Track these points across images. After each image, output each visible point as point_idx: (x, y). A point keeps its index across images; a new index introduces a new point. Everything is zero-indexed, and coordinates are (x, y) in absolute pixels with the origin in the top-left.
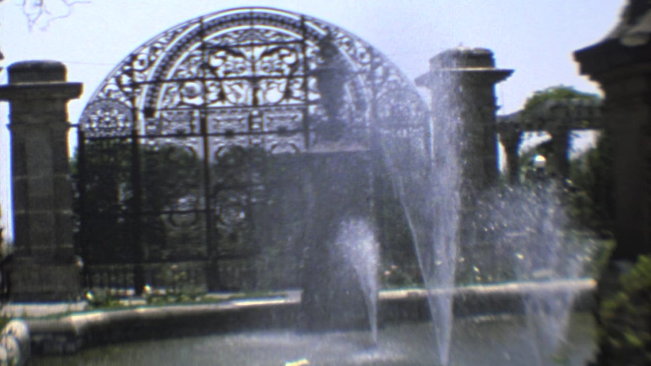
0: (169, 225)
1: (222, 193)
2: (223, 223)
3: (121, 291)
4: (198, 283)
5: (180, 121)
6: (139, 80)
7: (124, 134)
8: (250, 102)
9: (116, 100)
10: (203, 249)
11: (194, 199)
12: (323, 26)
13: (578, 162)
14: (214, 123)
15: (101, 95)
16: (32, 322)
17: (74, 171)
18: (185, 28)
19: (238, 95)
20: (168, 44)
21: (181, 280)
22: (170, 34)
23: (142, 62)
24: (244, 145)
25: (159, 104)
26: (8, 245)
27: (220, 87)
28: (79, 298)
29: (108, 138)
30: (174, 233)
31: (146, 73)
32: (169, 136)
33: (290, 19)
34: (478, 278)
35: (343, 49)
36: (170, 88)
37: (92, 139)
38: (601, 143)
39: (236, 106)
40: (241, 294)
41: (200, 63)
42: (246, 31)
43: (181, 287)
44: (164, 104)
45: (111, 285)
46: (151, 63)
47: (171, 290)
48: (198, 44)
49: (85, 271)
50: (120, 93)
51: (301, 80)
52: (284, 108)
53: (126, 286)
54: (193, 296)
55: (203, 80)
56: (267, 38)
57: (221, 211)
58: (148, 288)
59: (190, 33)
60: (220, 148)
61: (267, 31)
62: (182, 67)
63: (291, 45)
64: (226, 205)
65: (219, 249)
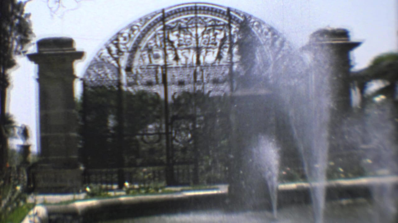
0: (142, 143)
1: (177, 122)
2: (177, 141)
3: (109, 186)
4: (160, 180)
5: (149, 75)
6: (122, 50)
7: (113, 84)
8: (195, 61)
9: (108, 62)
10: (164, 158)
11: (158, 126)
12: (242, 15)
14: (172, 77)
15: (98, 59)
16: (50, 207)
17: (79, 108)
18: (153, 16)
19: (187, 59)
20: (142, 26)
21: (149, 178)
22: (144, 20)
23: (125, 38)
24: (191, 91)
25: (136, 64)
26: (33, 156)
27: (176, 54)
28: (81, 191)
30: (144, 148)
31: (127, 45)
33: (221, 10)
34: (342, 175)
35: (254, 30)
36: (143, 55)
37: (92, 88)
39: (185, 66)
40: (190, 188)
41: (163, 39)
42: (192, 18)
43: (149, 183)
44: (139, 65)
45: (102, 182)
46: (131, 39)
47: (142, 185)
48: (162, 27)
49: (85, 173)
50: (111, 58)
51: (227, 49)
52: (217, 67)
53: (112, 183)
54: (157, 189)
55: (165, 49)
56: (206, 22)
57: (176, 133)
58: (127, 184)
59: (156, 19)
60: (175, 93)
61: (206, 18)
62: (151, 42)
63: (221, 27)
64: (178, 130)
65: (174, 158)
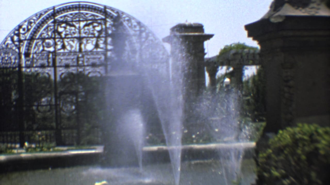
0: (37, 112)
1: (64, 96)
2: (64, 111)
3: (13, 145)
4: (51, 142)
5: (42, 59)
6: (22, 38)
7: (14, 66)
8: (77, 49)
9: (11, 48)
10: (54, 124)
11: (49, 99)
12: (115, 11)
13: (247, 82)
14: (60, 60)
15: (4, 46)
18: (46, 12)
19: (72, 47)
20: (37, 20)
21: (43, 139)
22: (38, 15)
23: (24, 29)
24: (74, 72)
25: (32, 51)
27: (63, 42)
29: (6, 68)
30: (39, 116)
31: (26, 35)
32: (36, 67)
33: (99, 8)
34: (195, 141)
35: (125, 23)
36: (38, 42)
38: (259, 72)
39: (70, 52)
40: (74, 147)
41: (53, 30)
42: (76, 14)
43: (43, 144)
44: (35, 51)
45: (8, 142)
46: (28, 30)
47: (38, 145)
48: (52, 20)
50: (13, 45)
51: (103, 39)
52: (95, 53)
53: (15, 143)
54: (49, 148)
55: (54, 39)
56: (87, 17)
57: (63, 105)
58: (26, 144)
59: (48, 15)
60: (62, 74)
61: (87, 14)
62: (44, 32)
63: (99, 21)
64: (66, 102)
65: (62, 125)
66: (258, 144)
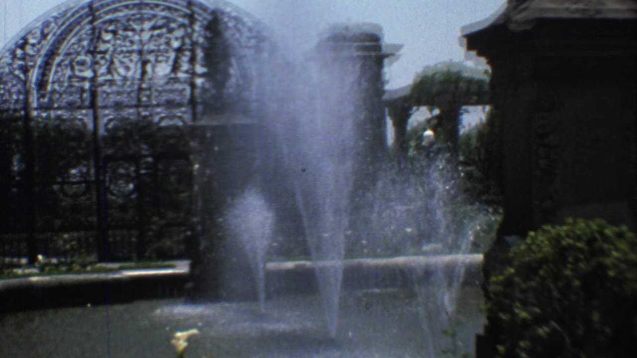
0: (61, 196)
1: (112, 164)
3: (15, 260)
4: (88, 253)
5: (71, 94)
6: (31, 53)
7: (17, 106)
8: (138, 74)
9: (10, 73)
10: (94, 219)
11: (85, 170)
13: (468, 137)
14: (104, 95)
19: (128, 69)
20: (61, 18)
21: (72, 249)
23: (35, 36)
24: (133, 118)
25: (52, 77)
27: (110, 60)
30: (66, 202)
31: (39, 46)
32: (59, 108)
36: (62, 61)
38: (492, 118)
39: (125, 79)
40: (132, 264)
41: (91, 37)
43: (72, 256)
44: (56, 77)
45: (5, 254)
46: (44, 36)
47: (63, 260)
50: (14, 67)
51: (188, 53)
52: (171, 81)
53: (20, 256)
54: (84, 266)
55: (94, 53)
57: (111, 182)
58: (40, 257)
60: (110, 120)
63: (180, 19)
64: (116, 177)
65: (109, 219)
66: (487, 256)
